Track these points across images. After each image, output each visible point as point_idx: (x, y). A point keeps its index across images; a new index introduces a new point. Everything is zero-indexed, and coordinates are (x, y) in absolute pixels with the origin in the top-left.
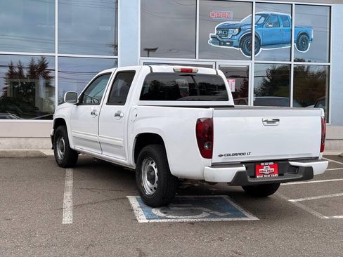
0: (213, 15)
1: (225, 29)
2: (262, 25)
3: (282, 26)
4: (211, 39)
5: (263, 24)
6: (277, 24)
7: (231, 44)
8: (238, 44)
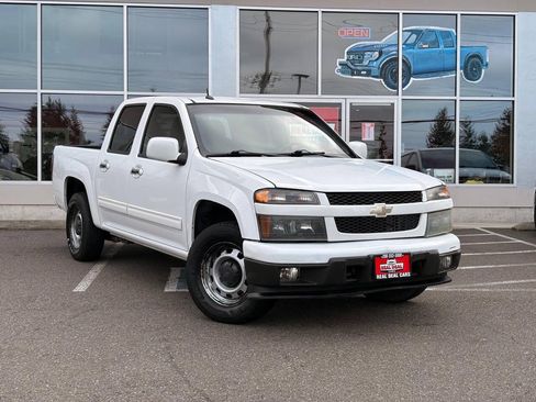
0: (342, 33)
1: (359, 53)
2: (412, 46)
3: (442, 47)
4: (340, 67)
5: (414, 44)
6: (435, 44)
7: (369, 73)
8: (377, 74)
